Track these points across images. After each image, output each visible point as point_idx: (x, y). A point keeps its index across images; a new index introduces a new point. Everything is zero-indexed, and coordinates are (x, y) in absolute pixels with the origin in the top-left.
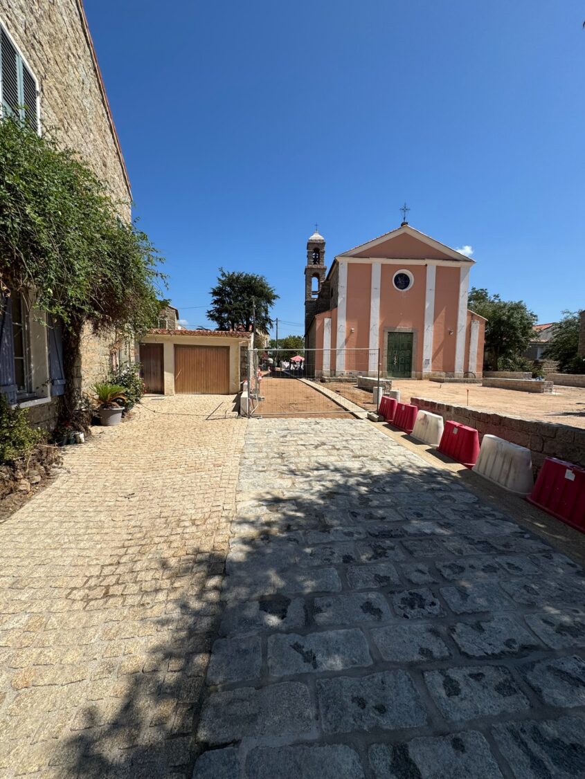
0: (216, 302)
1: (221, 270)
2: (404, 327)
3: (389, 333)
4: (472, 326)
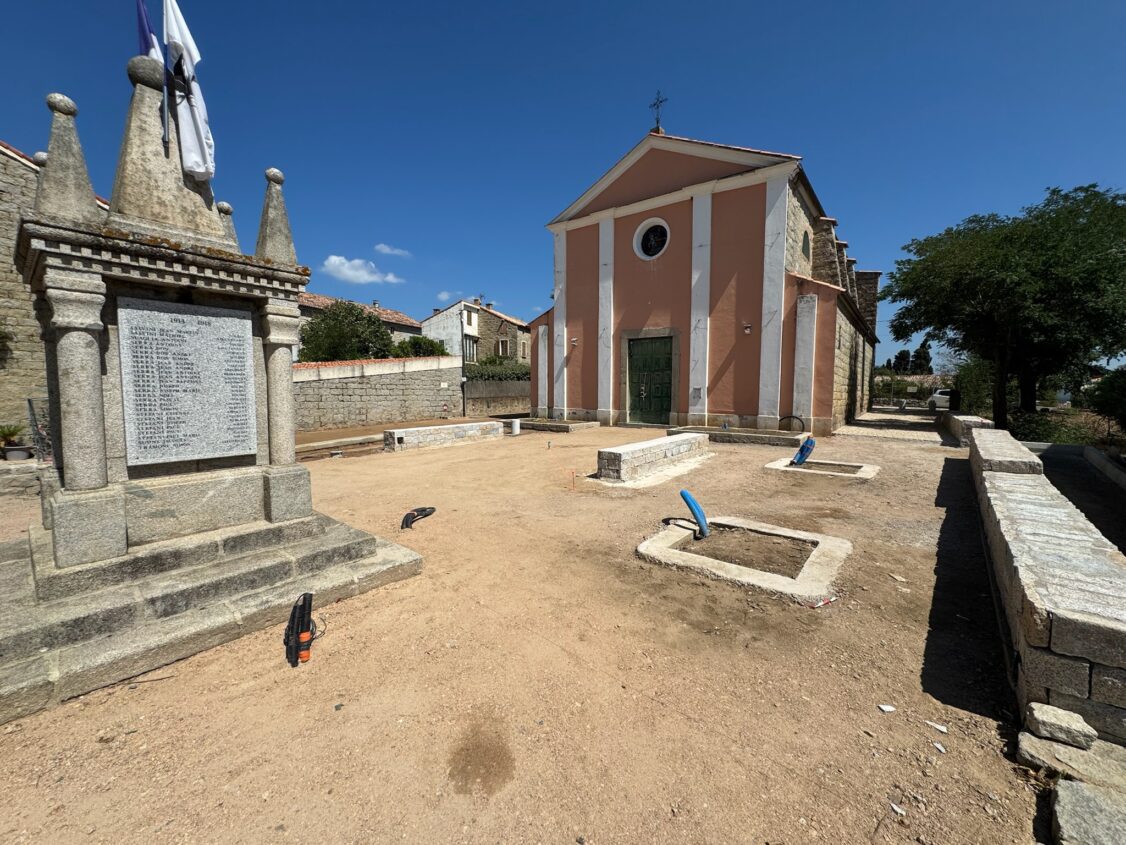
2: (657, 326)
3: (630, 340)
4: (799, 310)
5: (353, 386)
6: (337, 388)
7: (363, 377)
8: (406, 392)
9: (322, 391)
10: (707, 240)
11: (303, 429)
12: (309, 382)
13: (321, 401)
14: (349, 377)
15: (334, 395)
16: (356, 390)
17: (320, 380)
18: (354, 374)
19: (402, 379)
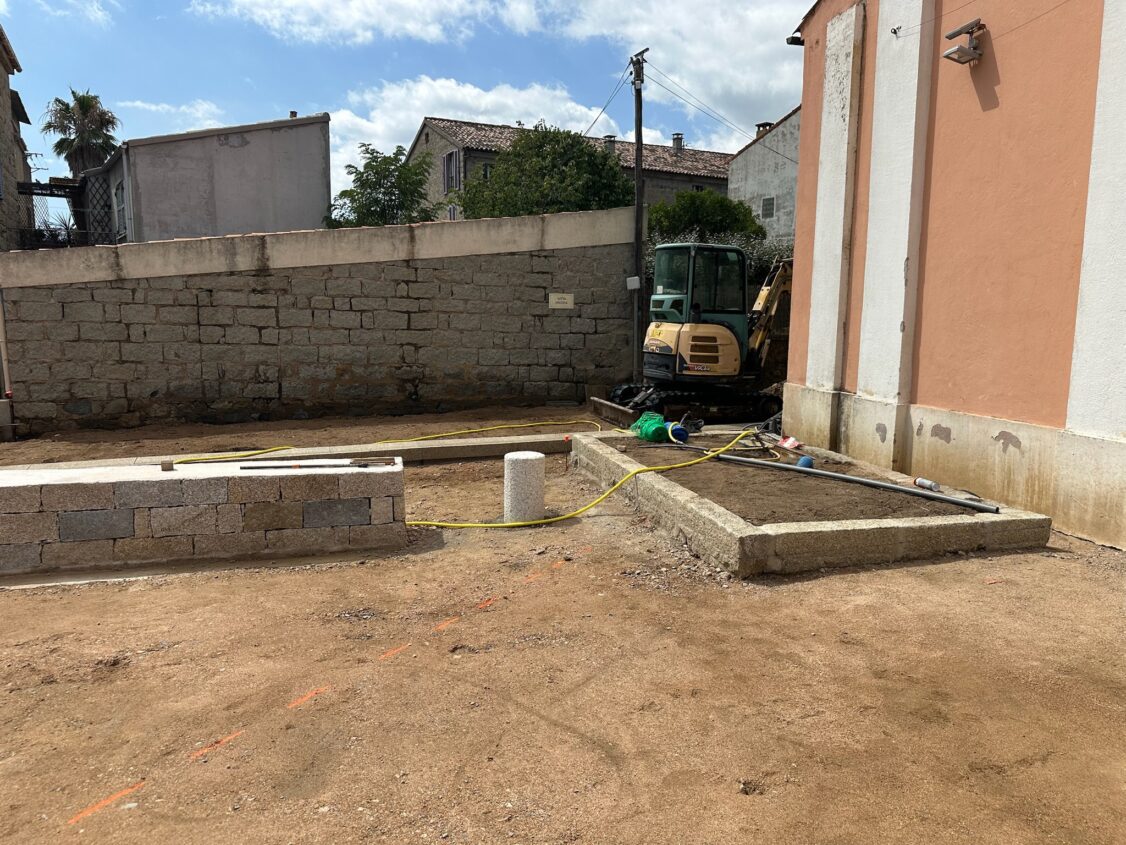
5: (231, 298)
6: (177, 304)
7: (263, 271)
8: (419, 321)
9: (131, 314)
11: (76, 417)
12: (86, 286)
13: (128, 340)
14: (219, 274)
15: (167, 323)
16: (239, 310)
17: (121, 280)
18: (233, 263)
19: (407, 282)
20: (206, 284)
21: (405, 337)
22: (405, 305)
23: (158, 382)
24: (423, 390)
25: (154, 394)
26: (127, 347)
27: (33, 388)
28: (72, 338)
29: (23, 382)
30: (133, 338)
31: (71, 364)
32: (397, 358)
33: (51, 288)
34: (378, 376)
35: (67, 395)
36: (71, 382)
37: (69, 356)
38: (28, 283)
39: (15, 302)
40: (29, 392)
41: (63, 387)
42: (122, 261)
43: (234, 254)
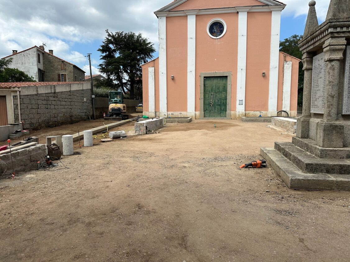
0: (104, 58)
1: (107, 32)
2: (219, 71)
3: (204, 77)
4: (285, 68)
5: (51, 99)
7: (55, 93)
8: (72, 103)
10: (245, 33)
11: (32, 128)
12: (33, 95)
13: (38, 108)
14: (49, 93)
15: (44, 104)
16: (52, 101)
17: (38, 94)
18: (51, 91)
19: (70, 95)
20: (47, 95)
21: (70, 107)
22: (70, 100)
23: (43, 118)
24: (73, 118)
25: (42, 121)
26: (39, 110)
27: (26, 120)
28: (31, 108)
29: (24, 119)
30: (39, 108)
31: (31, 114)
32: (69, 112)
33: (28, 95)
34: (68, 115)
35: (30, 122)
36: (31, 119)
37: (31, 113)
38: (25, 94)
39: (23, 99)
40: (25, 122)
41: (30, 120)
42: (38, 89)
43: (51, 89)
